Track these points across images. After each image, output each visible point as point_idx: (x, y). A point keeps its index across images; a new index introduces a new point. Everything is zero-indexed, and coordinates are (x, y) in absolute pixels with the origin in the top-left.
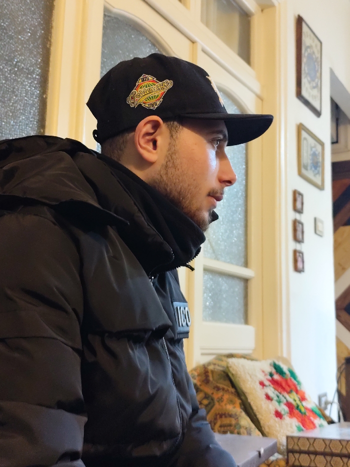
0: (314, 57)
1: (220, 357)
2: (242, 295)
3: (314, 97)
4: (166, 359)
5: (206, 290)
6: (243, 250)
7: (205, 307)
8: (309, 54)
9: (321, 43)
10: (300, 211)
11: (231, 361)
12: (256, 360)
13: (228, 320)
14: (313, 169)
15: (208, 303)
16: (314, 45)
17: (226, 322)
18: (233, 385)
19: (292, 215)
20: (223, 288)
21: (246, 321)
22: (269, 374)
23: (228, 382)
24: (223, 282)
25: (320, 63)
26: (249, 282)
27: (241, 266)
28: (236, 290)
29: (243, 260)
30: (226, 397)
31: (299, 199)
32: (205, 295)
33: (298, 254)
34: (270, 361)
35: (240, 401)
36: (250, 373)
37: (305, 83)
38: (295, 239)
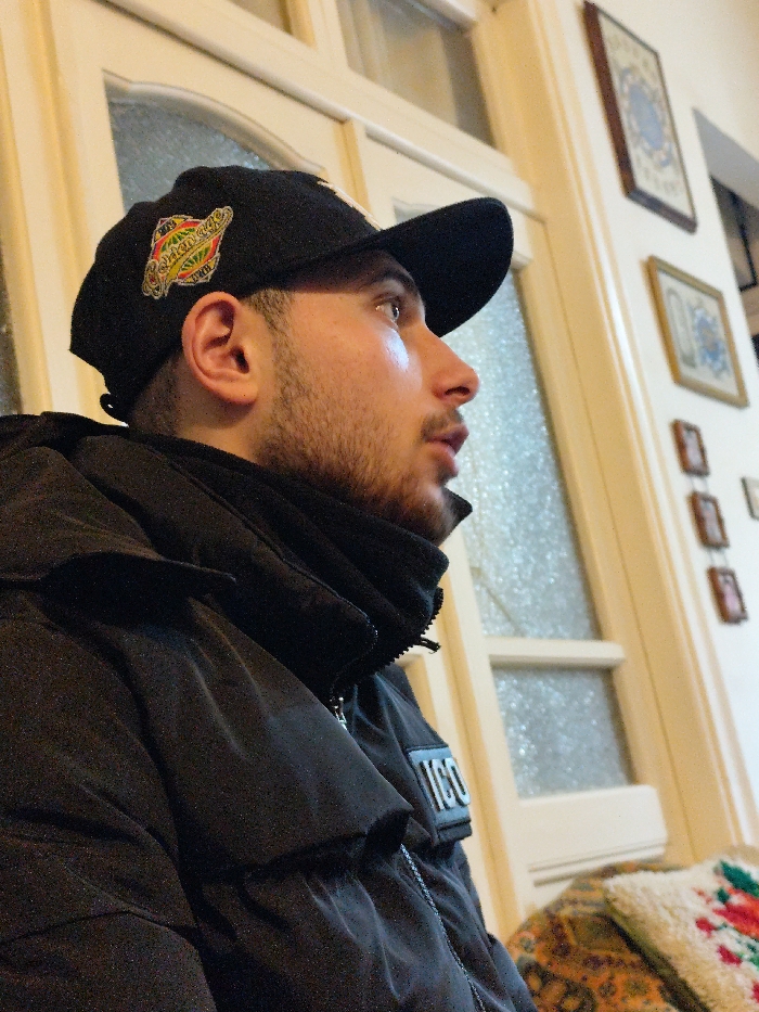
0: (647, 91)
1: (584, 881)
2: (605, 713)
3: (670, 187)
4: (424, 903)
5: (510, 717)
6: (582, 597)
7: (518, 762)
8: (632, 88)
9: (656, 55)
10: (701, 471)
11: (613, 883)
12: (677, 868)
13: (584, 784)
14: (709, 360)
15: (522, 752)
16: (638, 63)
17: (581, 788)
18: (632, 944)
19: (683, 485)
20: (552, 702)
21: (632, 777)
22: (716, 897)
23: (617, 941)
24: (550, 689)
25: (664, 104)
26: (614, 674)
27: (586, 638)
28: (587, 701)
29: (586, 623)
30: (621, 978)
31: (691, 442)
32: (511, 730)
33: (721, 579)
34: (712, 864)
35: (659, 983)
36: (669, 904)
37: (638, 160)
38: (706, 541)
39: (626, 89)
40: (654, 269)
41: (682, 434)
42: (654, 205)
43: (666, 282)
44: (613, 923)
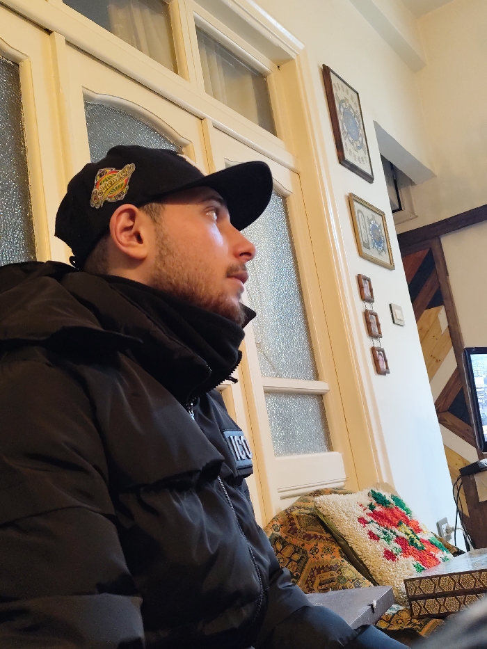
0: (352, 111)
1: (304, 498)
2: (318, 416)
3: (361, 160)
4: (228, 505)
5: (272, 416)
6: (310, 359)
8: (345, 110)
9: (358, 94)
10: (370, 300)
11: (317, 499)
12: (350, 493)
14: (376, 246)
16: (349, 98)
17: (305, 453)
18: (327, 529)
19: (361, 306)
21: (330, 448)
22: (368, 507)
23: (319, 527)
25: (360, 118)
26: (324, 397)
27: (311, 379)
29: (311, 372)
30: (321, 545)
31: (366, 286)
32: (272, 423)
35: (339, 548)
36: (345, 510)
37: (346, 145)
38: (371, 334)
39: (342, 110)
40: (351, 199)
41: (362, 281)
42: (353, 168)
43: (357, 206)
44: (318, 518)
